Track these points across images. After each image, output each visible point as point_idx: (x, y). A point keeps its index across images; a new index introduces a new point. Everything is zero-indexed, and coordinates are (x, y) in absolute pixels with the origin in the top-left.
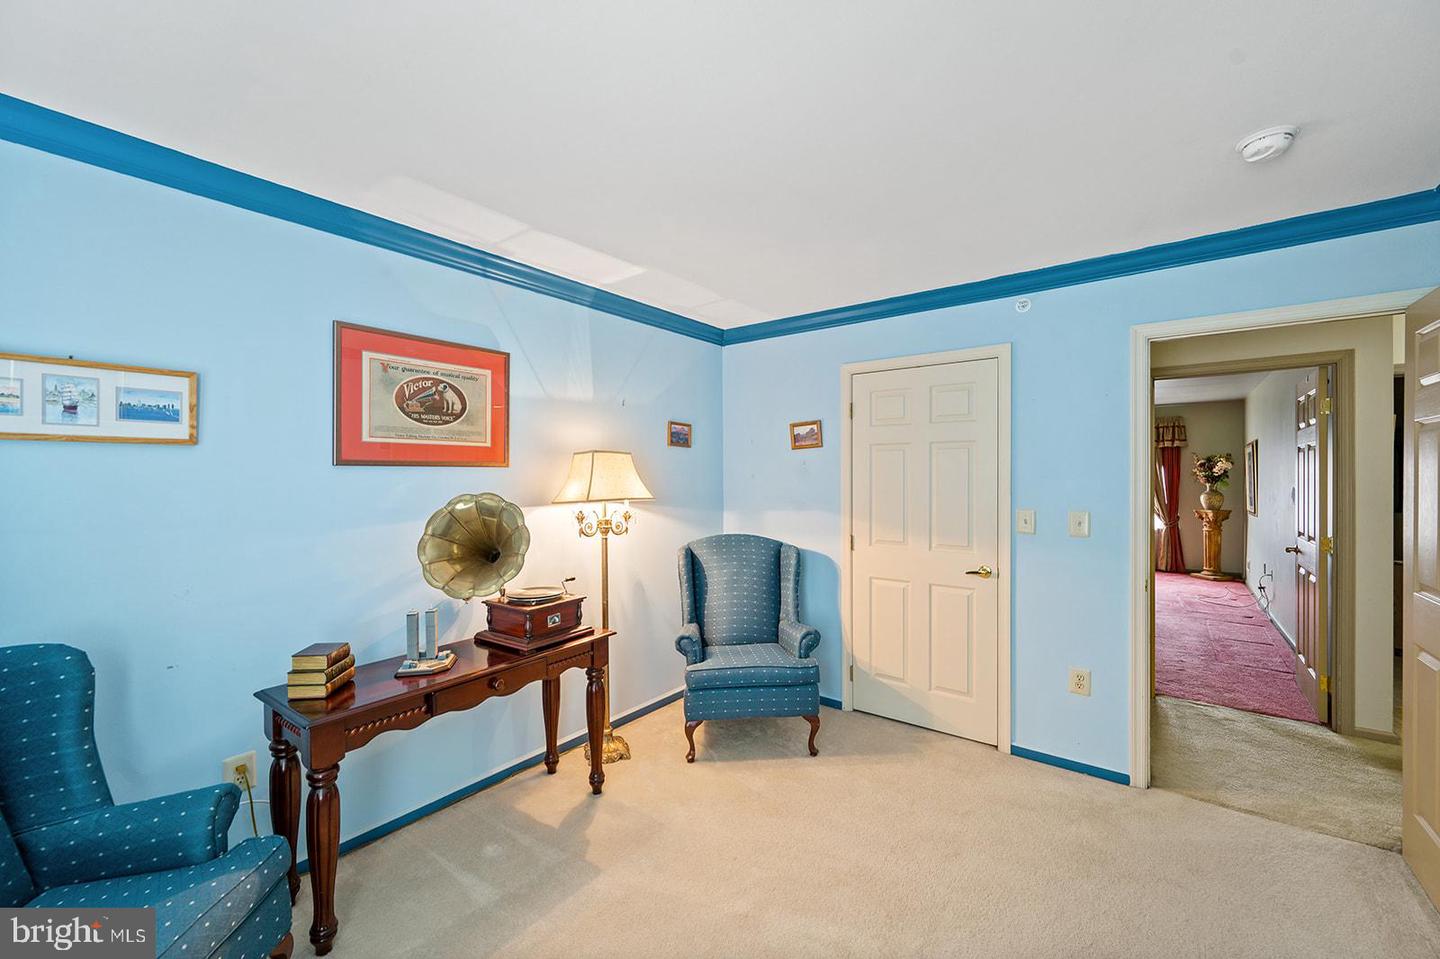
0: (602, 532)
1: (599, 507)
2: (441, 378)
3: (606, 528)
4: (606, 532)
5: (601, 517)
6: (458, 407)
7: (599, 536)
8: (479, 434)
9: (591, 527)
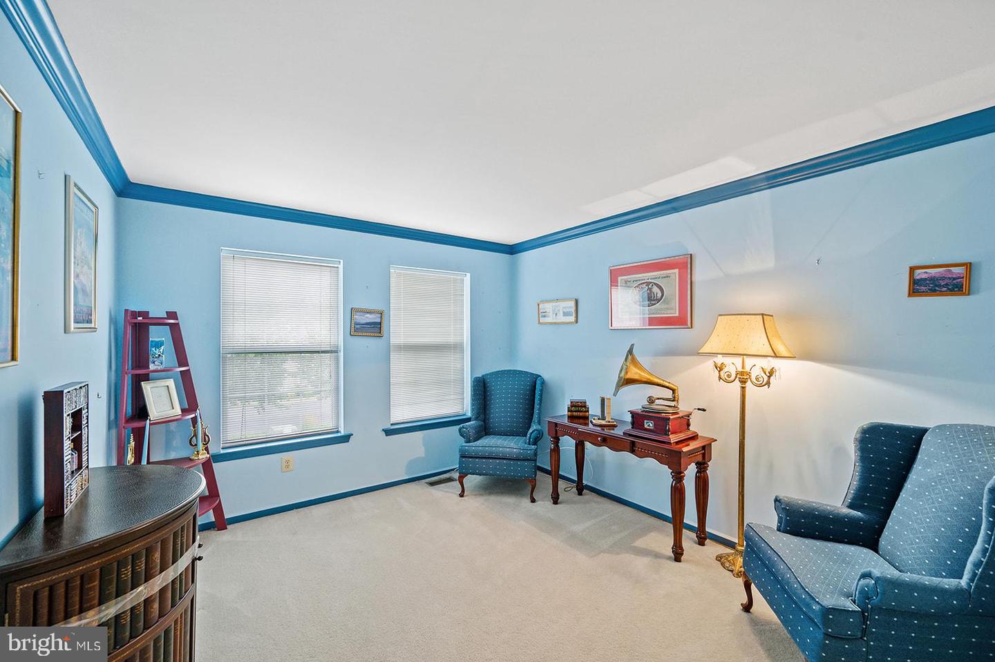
0: (741, 382)
1: (738, 361)
2: (650, 281)
3: (743, 378)
4: (743, 382)
5: (740, 369)
6: (659, 295)
7: (737, 384)
8: (672, 309)
9: (729, 376)
